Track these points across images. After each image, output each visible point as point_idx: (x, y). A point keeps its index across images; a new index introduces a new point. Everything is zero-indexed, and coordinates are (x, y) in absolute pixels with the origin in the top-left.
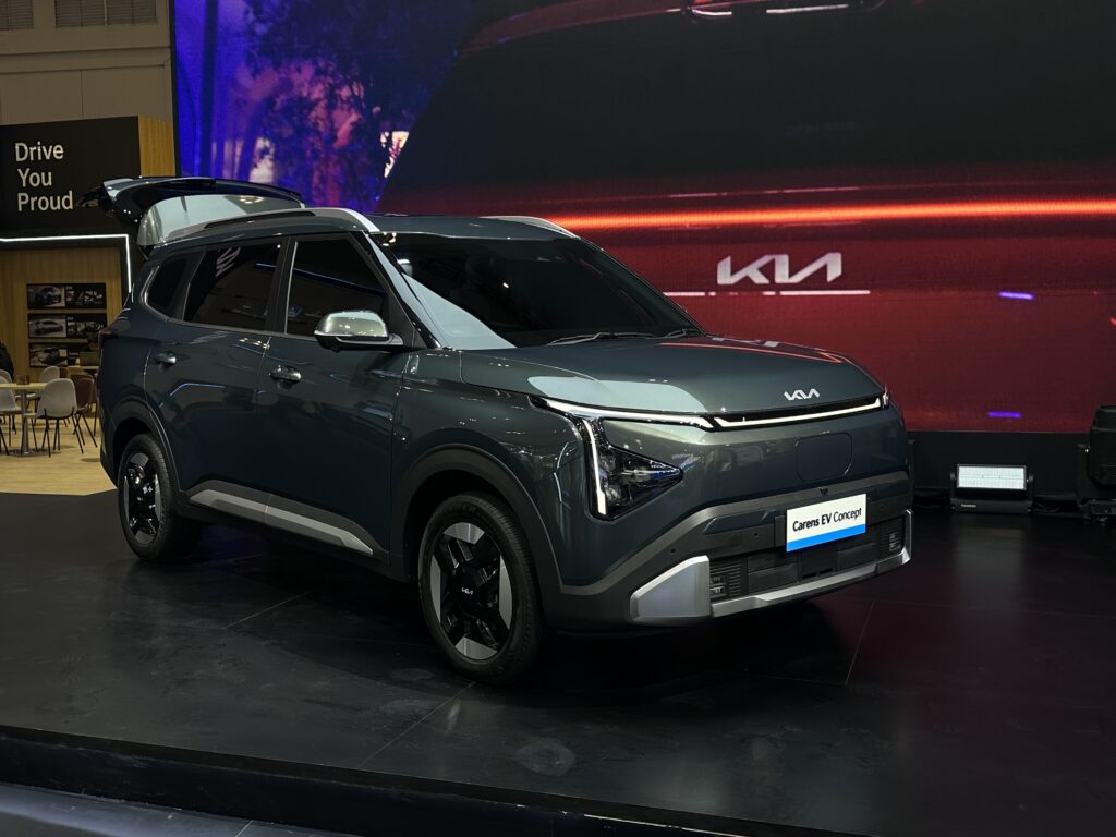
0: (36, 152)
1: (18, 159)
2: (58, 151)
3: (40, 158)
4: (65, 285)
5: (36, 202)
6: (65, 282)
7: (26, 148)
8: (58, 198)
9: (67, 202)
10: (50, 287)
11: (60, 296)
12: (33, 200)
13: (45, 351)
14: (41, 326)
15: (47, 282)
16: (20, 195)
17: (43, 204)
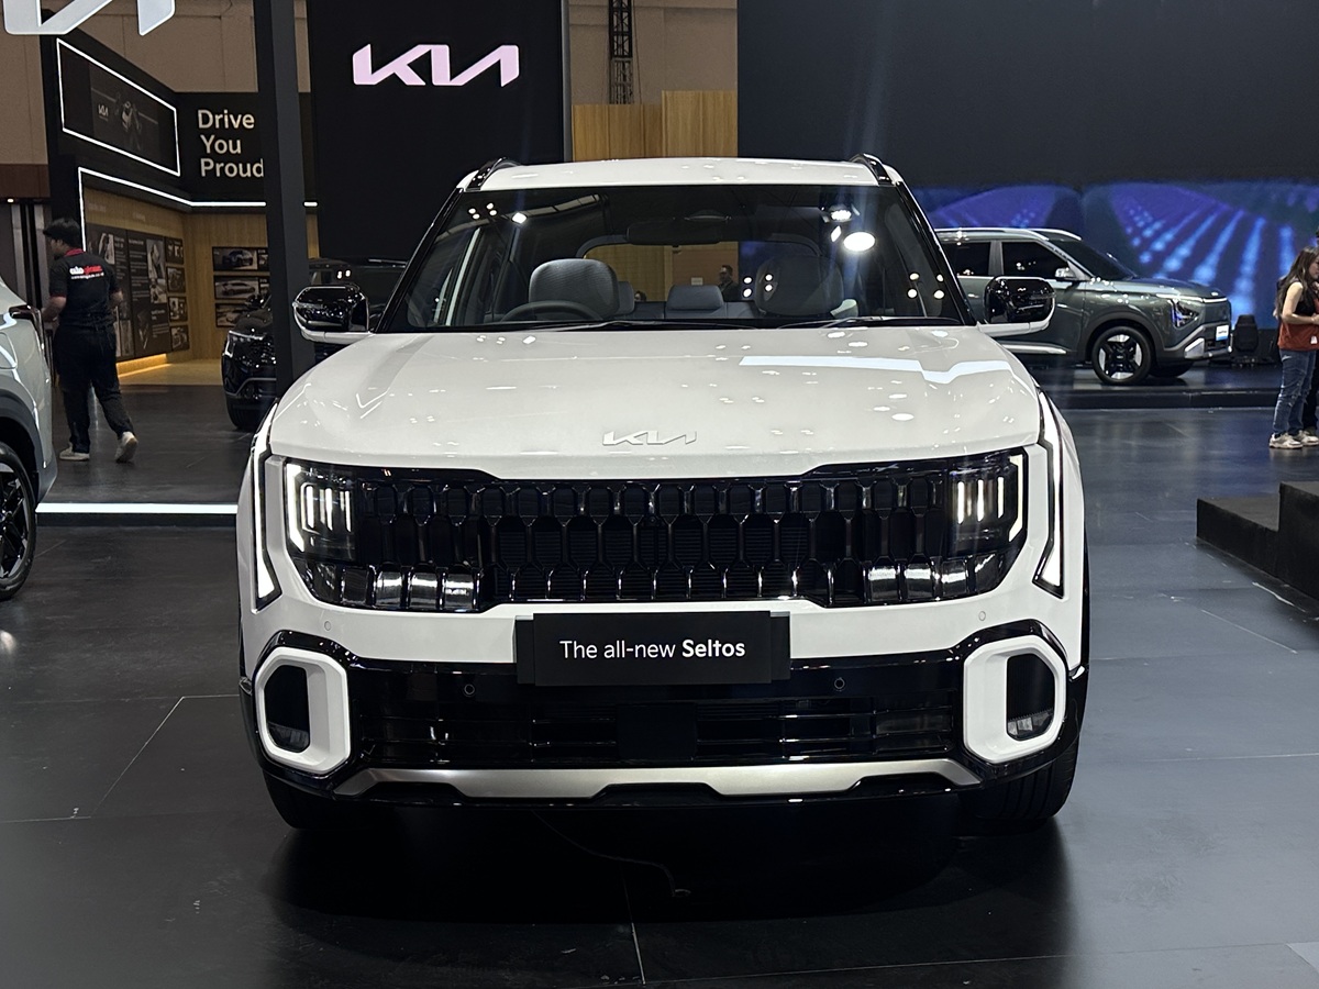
0: (222, 121)
1: (201, 126)
2: (248, 121)
3: (227, 126)
4: (257, 249)
5: (222, 169)
6: (257, 246)
7: (211, 116)
10: (240, 250)
11: (251, 260)
12: (218, 166)
13: (235, 312)
14: (229, 287)
15: (235, 245)
16: (203, 161)
17: (231, 170)
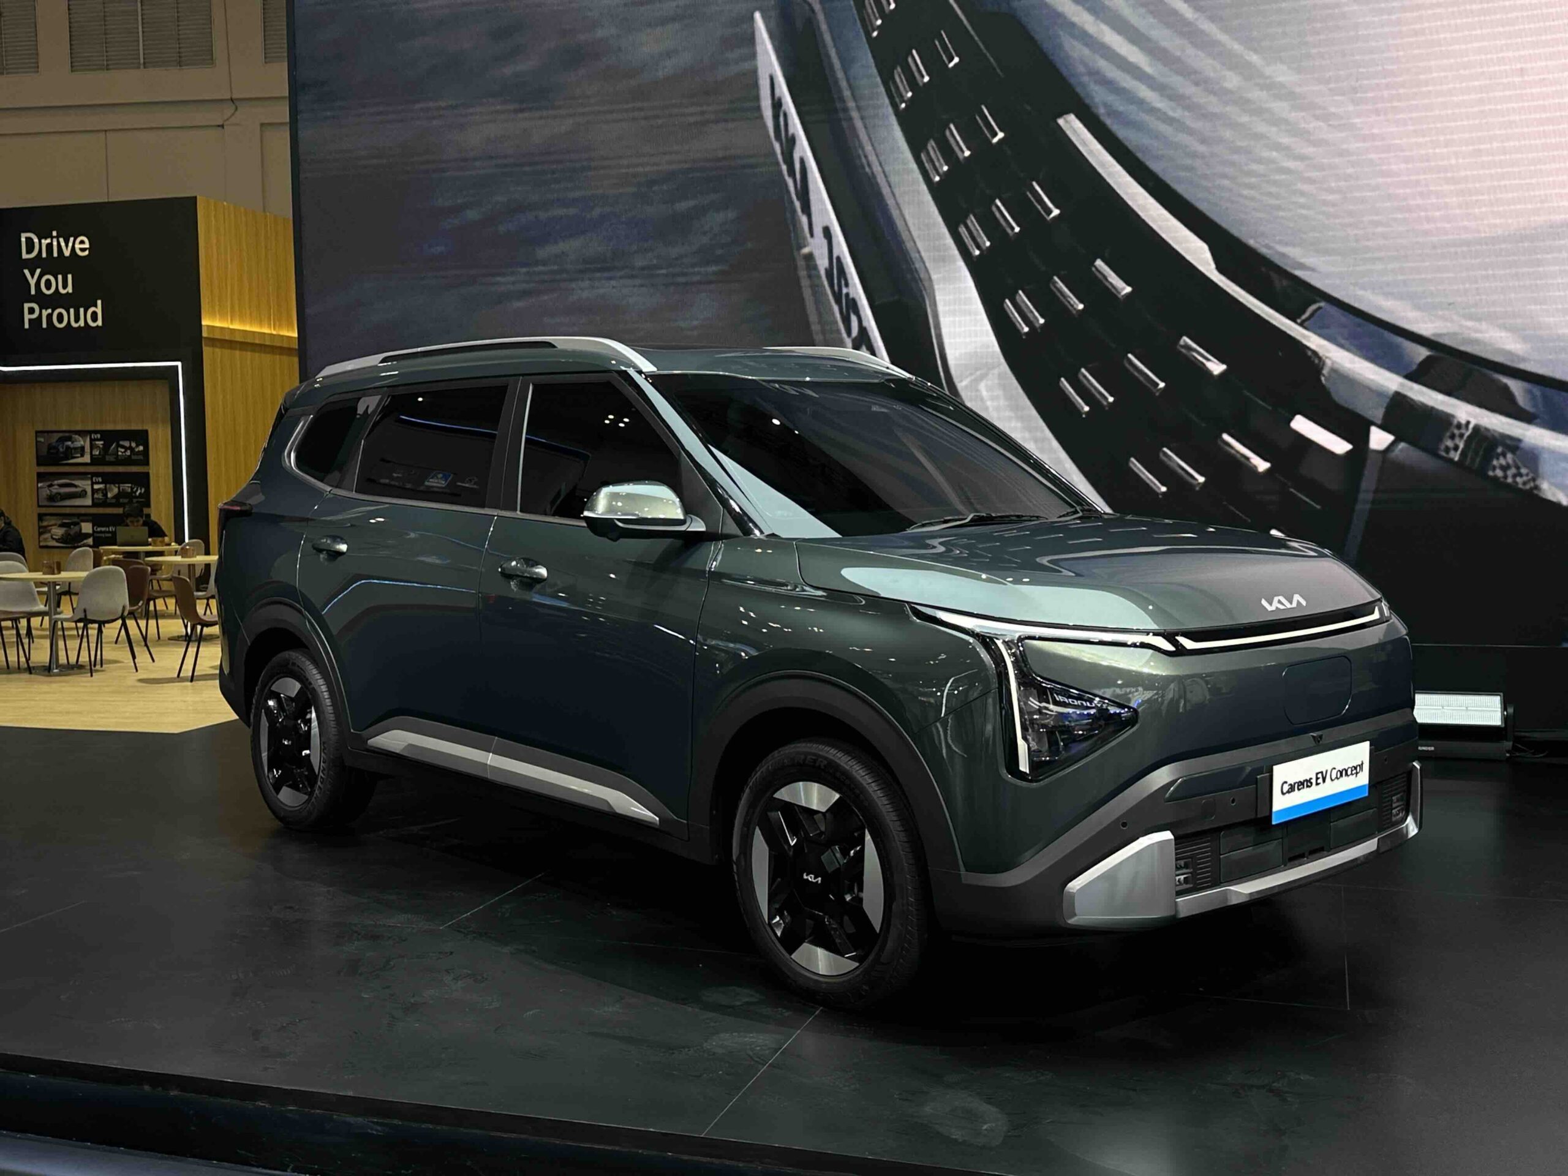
0: (49, 247)
1: (25, 256)
2: (81, 245)
3: (55, 254)
4: (90, 432)
5: (50, 316)
6: (90, 428)
7: (36, 240)
8: (82, 310)
9: (94, 316)
10: (68, 436)
11: (83, 448)
12: (45, 313)
13: (62, 525)
14: (55, 490)
15: (64, 428)
16: (26, 306)
17: (60, 318)
